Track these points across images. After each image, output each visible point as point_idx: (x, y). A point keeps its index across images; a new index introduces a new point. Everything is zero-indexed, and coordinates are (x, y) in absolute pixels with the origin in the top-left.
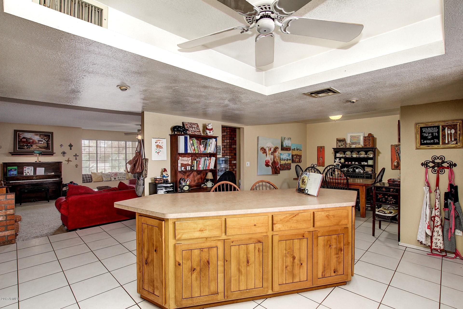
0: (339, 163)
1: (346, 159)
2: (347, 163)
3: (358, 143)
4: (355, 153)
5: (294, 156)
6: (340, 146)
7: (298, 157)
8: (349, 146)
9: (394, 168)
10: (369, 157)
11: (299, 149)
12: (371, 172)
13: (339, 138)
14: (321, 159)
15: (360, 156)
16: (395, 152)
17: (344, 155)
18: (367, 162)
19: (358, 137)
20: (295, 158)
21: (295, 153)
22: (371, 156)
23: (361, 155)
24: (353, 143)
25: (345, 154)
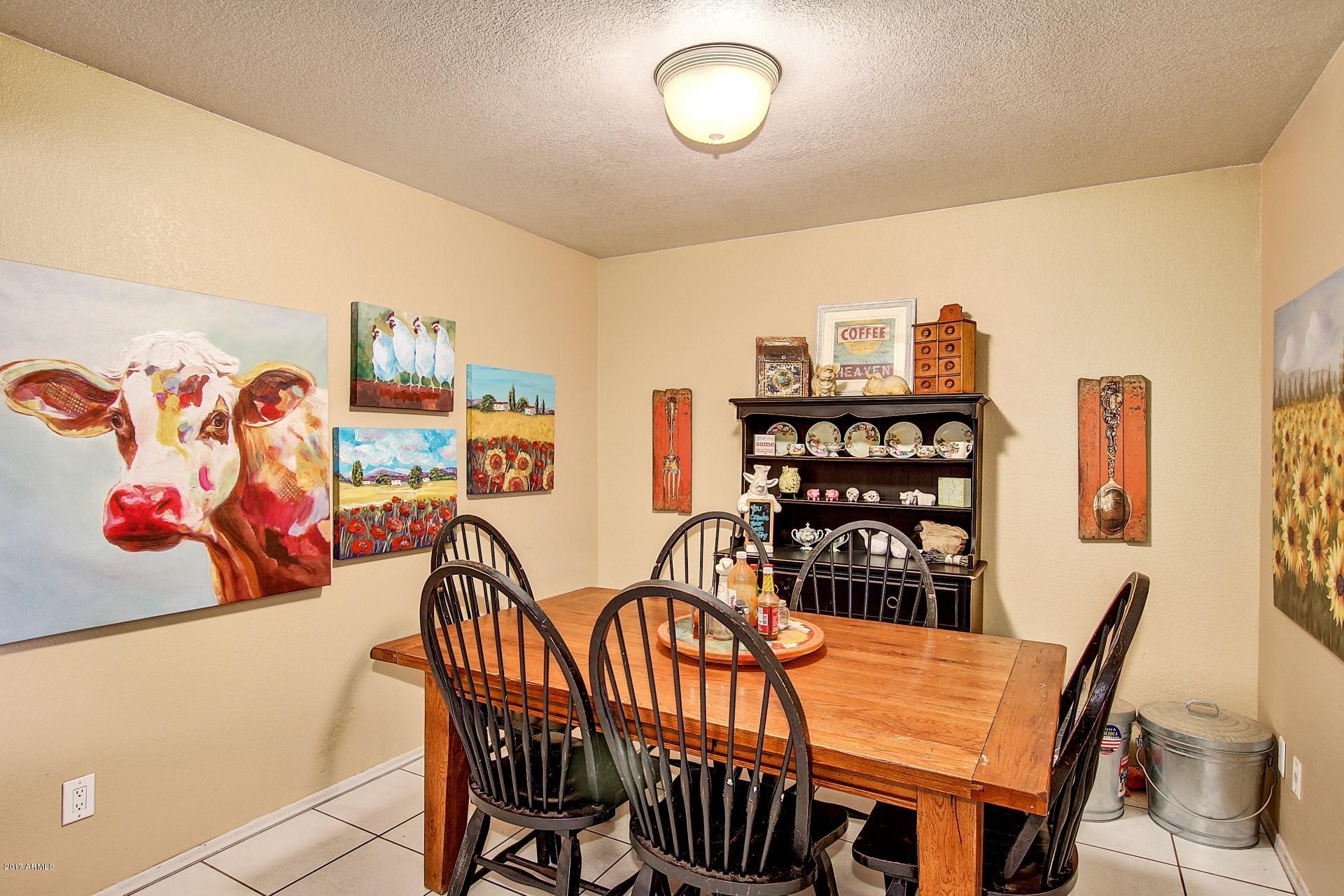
0: (771, 498)
1: (810, 470)
2: (813, 494)
3: (880, 370)
4: (863, 433)
5: (482, 449)
6: (773, 389)
7: (522, 455)
8: (826, 385)
9: (1092, 529)
10: (947, 456)
11: (532, 403)
12: (957, 559)
13: (773, 339)
14: (674, 466)
15: (892, 451)
16: (1104, 425)
17: (799, 446)
18: (932, 488)
19: (879, 331)
20: (497, 464)
21: (489, 427)
22: (959, 451)
23: (898, 442)
24: (850, 371)
25: (807, 439)
